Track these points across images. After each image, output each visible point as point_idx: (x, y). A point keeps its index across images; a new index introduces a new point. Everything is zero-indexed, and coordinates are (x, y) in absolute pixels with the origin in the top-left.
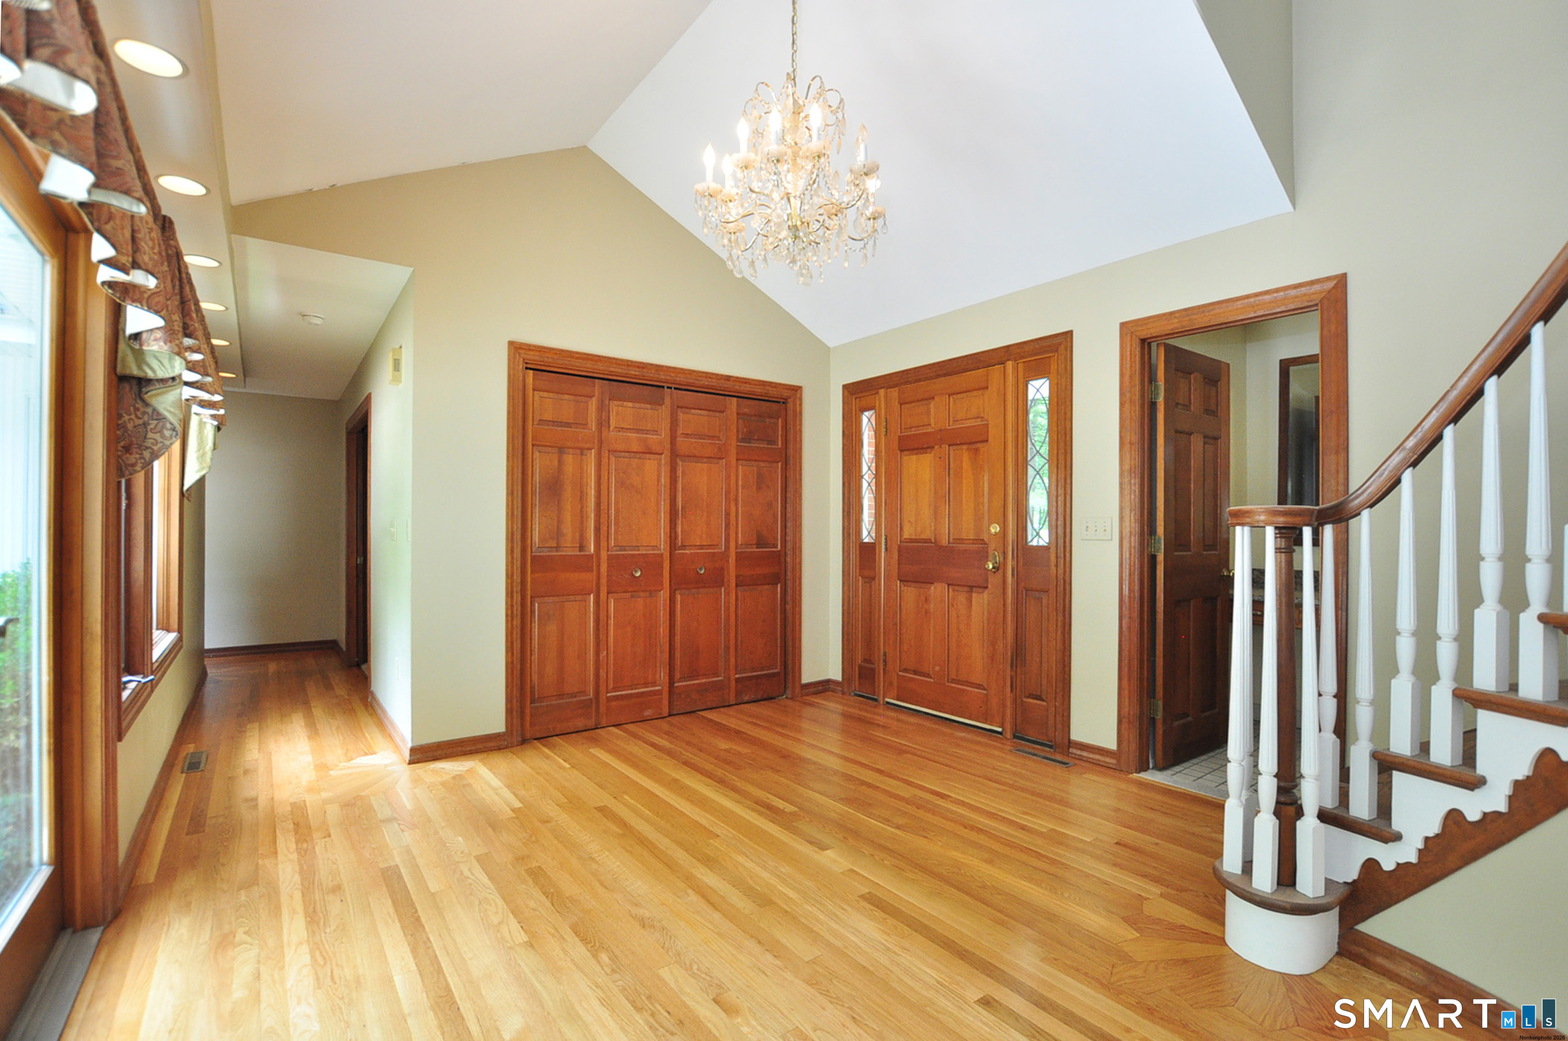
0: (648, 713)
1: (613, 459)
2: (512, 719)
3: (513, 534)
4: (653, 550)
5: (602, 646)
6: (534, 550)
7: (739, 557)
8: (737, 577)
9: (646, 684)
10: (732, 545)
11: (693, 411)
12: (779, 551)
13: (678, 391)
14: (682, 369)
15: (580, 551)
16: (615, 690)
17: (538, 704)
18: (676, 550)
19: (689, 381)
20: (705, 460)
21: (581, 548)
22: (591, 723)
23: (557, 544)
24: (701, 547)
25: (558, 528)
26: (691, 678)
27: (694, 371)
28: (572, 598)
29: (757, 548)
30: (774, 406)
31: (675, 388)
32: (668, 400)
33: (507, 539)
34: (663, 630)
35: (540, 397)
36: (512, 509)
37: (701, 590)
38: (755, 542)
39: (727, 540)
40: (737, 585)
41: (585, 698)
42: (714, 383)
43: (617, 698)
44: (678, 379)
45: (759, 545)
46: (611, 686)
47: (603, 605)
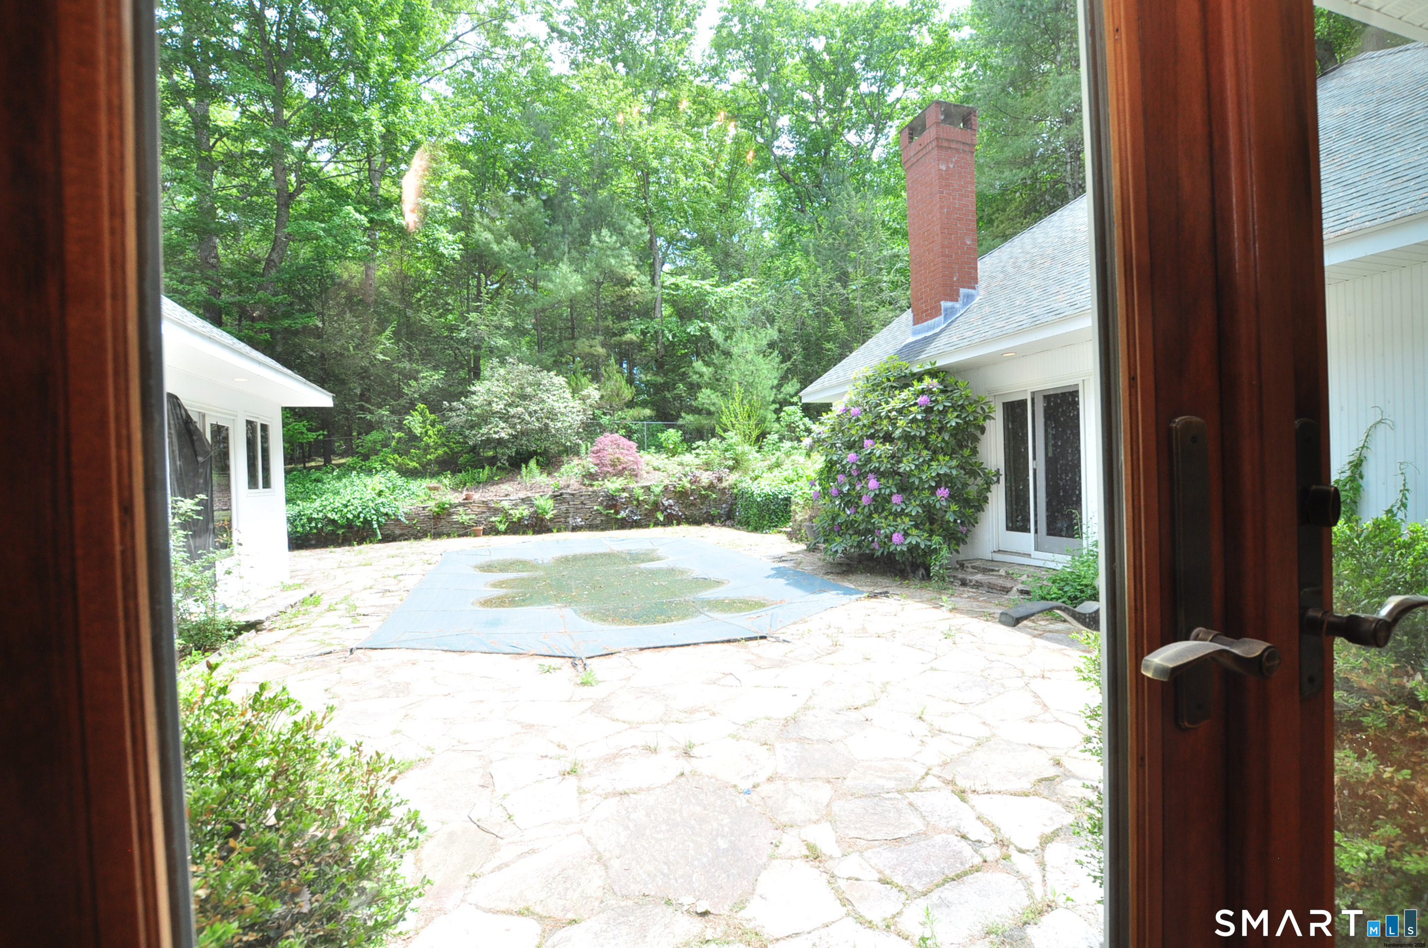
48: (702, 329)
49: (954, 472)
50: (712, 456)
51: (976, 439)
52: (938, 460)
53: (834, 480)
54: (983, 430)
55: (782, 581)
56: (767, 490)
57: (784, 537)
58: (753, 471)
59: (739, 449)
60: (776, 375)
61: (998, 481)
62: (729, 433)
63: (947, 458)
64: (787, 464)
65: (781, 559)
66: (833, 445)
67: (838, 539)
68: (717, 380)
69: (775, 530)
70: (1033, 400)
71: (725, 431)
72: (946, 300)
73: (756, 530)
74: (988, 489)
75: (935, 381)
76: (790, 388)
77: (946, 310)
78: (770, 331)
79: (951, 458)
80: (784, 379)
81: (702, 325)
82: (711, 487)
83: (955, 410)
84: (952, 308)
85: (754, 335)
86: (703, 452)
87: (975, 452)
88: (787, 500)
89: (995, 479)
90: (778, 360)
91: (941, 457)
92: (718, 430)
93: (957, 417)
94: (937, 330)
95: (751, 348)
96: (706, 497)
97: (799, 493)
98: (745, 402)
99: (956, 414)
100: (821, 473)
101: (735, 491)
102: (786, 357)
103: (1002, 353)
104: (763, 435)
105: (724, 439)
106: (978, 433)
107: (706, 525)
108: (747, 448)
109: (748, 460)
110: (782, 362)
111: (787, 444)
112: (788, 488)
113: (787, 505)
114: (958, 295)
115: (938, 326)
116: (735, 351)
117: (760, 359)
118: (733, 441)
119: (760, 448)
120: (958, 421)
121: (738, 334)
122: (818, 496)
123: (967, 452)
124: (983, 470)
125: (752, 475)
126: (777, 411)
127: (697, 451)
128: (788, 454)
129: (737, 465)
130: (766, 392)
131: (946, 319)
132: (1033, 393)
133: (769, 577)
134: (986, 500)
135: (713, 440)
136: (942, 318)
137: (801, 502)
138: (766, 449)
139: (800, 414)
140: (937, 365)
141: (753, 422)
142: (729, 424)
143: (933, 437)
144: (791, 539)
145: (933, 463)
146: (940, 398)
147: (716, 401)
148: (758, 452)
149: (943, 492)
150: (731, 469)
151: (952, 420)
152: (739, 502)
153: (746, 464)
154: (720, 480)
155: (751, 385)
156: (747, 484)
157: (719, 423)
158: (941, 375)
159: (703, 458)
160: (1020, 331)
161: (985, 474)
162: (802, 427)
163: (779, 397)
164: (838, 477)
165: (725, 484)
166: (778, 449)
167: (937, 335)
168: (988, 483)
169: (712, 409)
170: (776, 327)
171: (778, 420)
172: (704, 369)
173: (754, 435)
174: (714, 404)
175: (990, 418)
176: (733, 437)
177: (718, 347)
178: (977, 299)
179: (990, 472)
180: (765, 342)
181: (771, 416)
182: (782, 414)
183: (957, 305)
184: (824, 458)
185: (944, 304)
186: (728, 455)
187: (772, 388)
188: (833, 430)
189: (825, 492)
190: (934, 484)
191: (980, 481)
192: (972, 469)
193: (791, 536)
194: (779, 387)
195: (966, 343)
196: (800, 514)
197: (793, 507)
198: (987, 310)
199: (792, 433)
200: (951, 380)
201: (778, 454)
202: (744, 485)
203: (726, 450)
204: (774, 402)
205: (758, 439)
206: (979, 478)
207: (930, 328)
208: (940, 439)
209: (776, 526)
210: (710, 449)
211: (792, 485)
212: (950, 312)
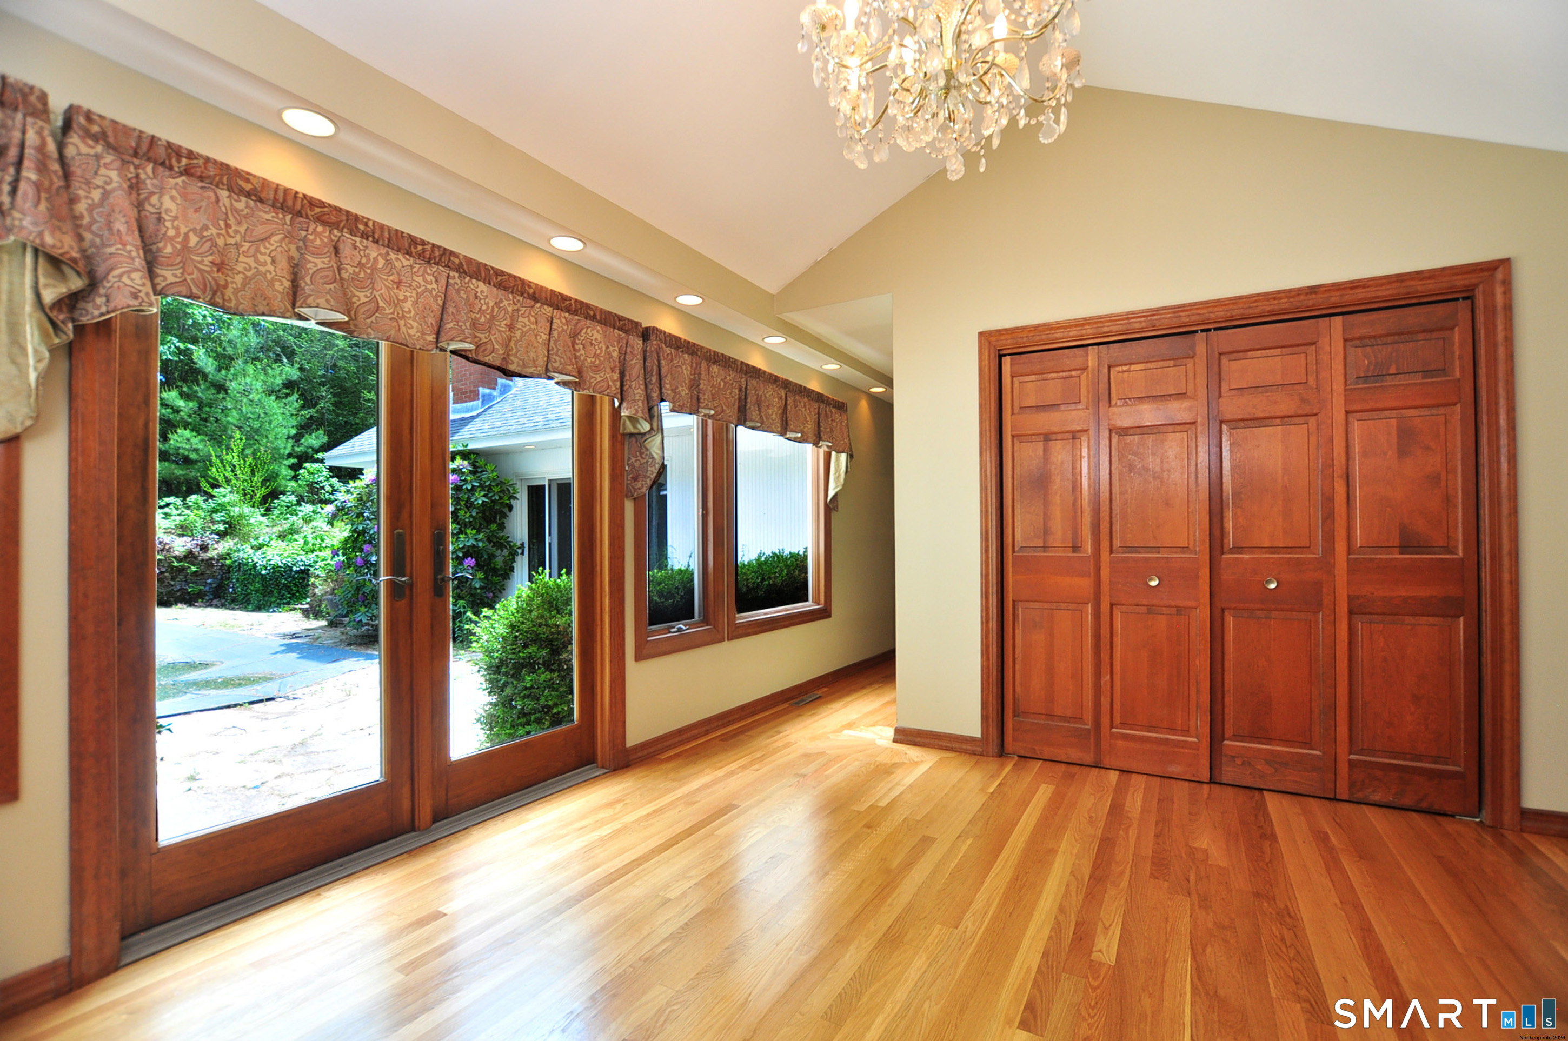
0: (1175, 769)
1: (1115, 438)
2: (988, 727)
3: (987, 532)
4: (1183, 553)
5: (1105, 668)
6: (1016, 549)
7: (1354, 567)
8: (1351, 599)
9: (1172, 730)
10: (1340, 547)
11: (1250, 354)
12: (1462, 559)
13: (1219, 332)
14: (1218, 301)
15: (1073, 552)
16: (1124, 725)
17: (1022, 719)
18: (1223, 553)
19: (1235, 313)
20: (1278, 421)
21: (1075, 548)
22: (1089, 758)
23: (1044, 543)
24: (1273, 549)
25: (1045, 523)
26: (1253, 738)
27: (1241, 298)
28: (1064, 606)
29: (1401, 553)
30: (1441, 309)
31: (1216, 329)
32: (1201, 348)
33: (981, 538)
34: (1201, 663)
35: (1020, 382)
36: (986, 506)
37: (1274, 614)
38: (1397, 543)
39: (1329, 538)
40: (1351, 613)
41: (1083, 726)
42: (1284, 304)
43: (1126, 737)
44: (1212, 316)
45: (1404, 548)
46: (1117, 720)
47: (1105, 618)
48: (180, 352)
49: (480, 544)
50: (192, 517)
51: (504, 516)
52: (466, 534)
53: (361, 550)
54: (510, 508)
55: (295, 655)
56: (276, 560)
57: (298, 615)
58: (257, 538)
59: (236, 511)
60: (295, 423)
61: (523, 553)
62: (221, 490)
63: (474, 532)
64: (307, 529)
65: (293, 636)
66: (360, 515)
67: (363, 609)
68: (206, 420)
69: (286, 608)
70: (550, 486)
71: (215, 486)
72: (484, 387)
73: (258, 608)
74: (513, 561)
75: (466, 462)
76: (314, 440)
77: (484, 396)
78: (287, 369)
79: (479, 532)
80: (305, 428)
81: (182, 346)
82: (189, 556)
83: (483, 490)
84: (490, 395)
85: (264, 370)
86: (175, 512)
87: (502, 527)
88: (305, 573)
89: (520, 551)
90: (296, 405)
91: (469, 531)
92: (204, 485)
93: (485, 496)
94: (474, 413)
95: (258, 385)
96: (182, 570)
97: (321, 564)
98: (248, 452)
99: (482, 493)
100: (346, 541)
101: (228, 562)
102: (308, 402)
103: (525, 445)
104: (274, 494)
105: (212, 497)
106: (506, 510)
107: (180, 605)
108: (247, 509)
109: (249, 524)
110: (303, 407)
111: (307, 508)
112: (307, 559)
113: (304, 579)
114: (496, 384)
115: (476, 409)
116: (233, 386)
117: (271, 403)
118: (227, 500)
119: (268, 510)
120: (485, 499)
121: (238, 364)
122: (340, 566)
123: (494, 527)
124: (509, 543)
125: (255, 543)
126: (296, 468)
127: (166, 510)
128: (307, 520)
129: (231, 529)
130: (280, 444)
131: (483, 404)
132: (550, 480)
133: (277, 653)
134: (512, 569)
135: (194, 497)
136: (479, 402)
137: (323, 574)
138: (276, 512)
139: (326, 473)
140: (470, 447)
141: (257, 479)
142: (221, 479)
143: (462, 512)
144: (308, 617)
145: (461, 536)
146: (469, 478)
147: (200, 446)
148: (263, 515)
149: (470, 562)
150: (222, 535)
151: (479, 498)
152: (235, 576)
153: (245, 530)
154: (204, 548)
155: (257, 431)
156: (246, 553)
157: (205, 476)
158: (472, 457)
159: (177, 520)
160: (534, 431)
161: (511, 547)
162: (328, 488)
163: (297, 449)
164: (364, 547)
165: (212, 553)
166: (293, 513)
167: (473, 418)
168: (513, 555)
169: (193, 456)
170: (297, 366)
171: (295, 478)
172: (181, 403)
173: (260, 493)
174: (196, 450)
175: (516, 498)
176: (225, 495)
177: (205, 376)
178: (513, 391)
179: (515, 545)
180: (279, 381)
181: (286, 472)
182: (302, 471)
183: (495, 393)
184: (349, 527)
185: (483, 391)
186: (217, 517)
187: (288, 438)
188: (360, 499)
189: (349, 563)
190: (461, 555)
191: (506, 552)
192: (501, 542)
193: (306, 613)
194: (297, 438)
195: (493, 432)
196: (320, 587)
197: (312, 580)
198: (518, 403)
199: (314, 494)
200: (481, 462)
201: (295, 518)
202: (241, 555)
203: (215, 511)
204: (290, 456)
205: (264, 500)
206: (505, 550)
207: (468, 411)
208: (468, 515)
209: (288, 603)
210: (188, 508)
211: (312, 556)
212: (487, 399)
